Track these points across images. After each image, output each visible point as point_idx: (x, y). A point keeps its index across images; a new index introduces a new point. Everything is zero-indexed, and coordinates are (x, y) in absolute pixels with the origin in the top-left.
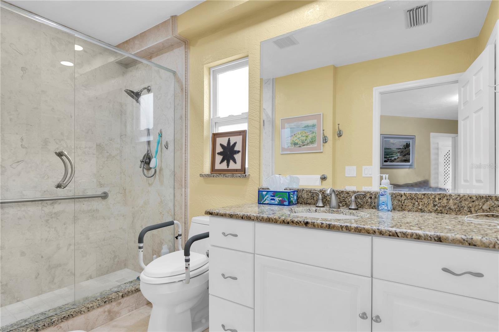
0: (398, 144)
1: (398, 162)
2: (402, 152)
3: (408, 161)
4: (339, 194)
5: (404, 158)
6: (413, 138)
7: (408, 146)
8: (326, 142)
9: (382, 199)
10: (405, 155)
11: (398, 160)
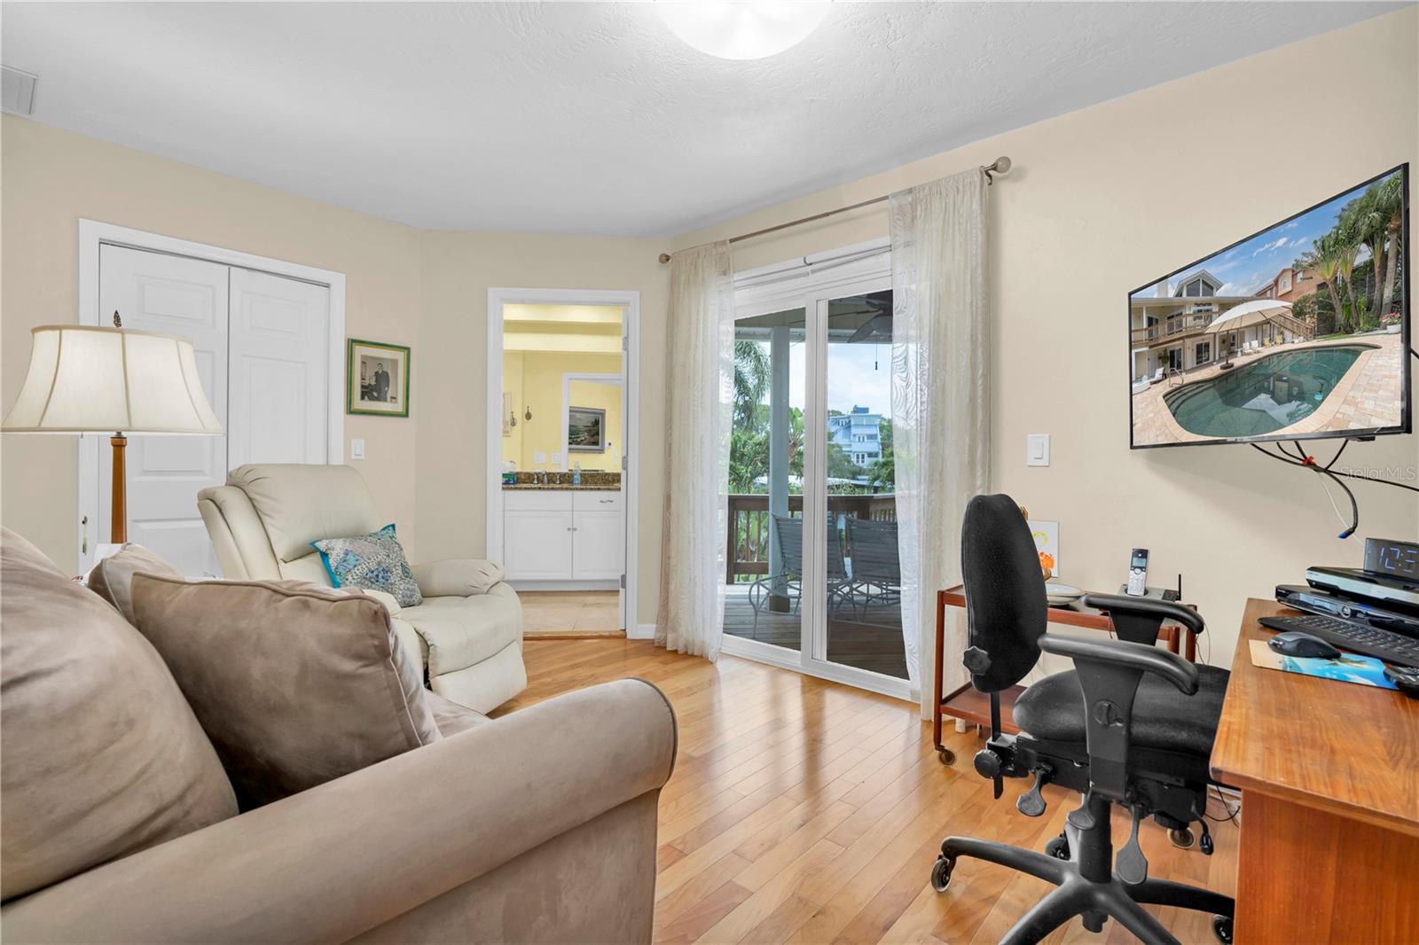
0: (585, 421)
1: (585, 444)
2: (590, 430)
3: (596, 443)
4: (548, 474)
5: (592, 440)
6: (602, 413)
7: (596, 423)
8: (530, 418)
9: (575, 477)
10: (593, 435)
11: (585, 442)
